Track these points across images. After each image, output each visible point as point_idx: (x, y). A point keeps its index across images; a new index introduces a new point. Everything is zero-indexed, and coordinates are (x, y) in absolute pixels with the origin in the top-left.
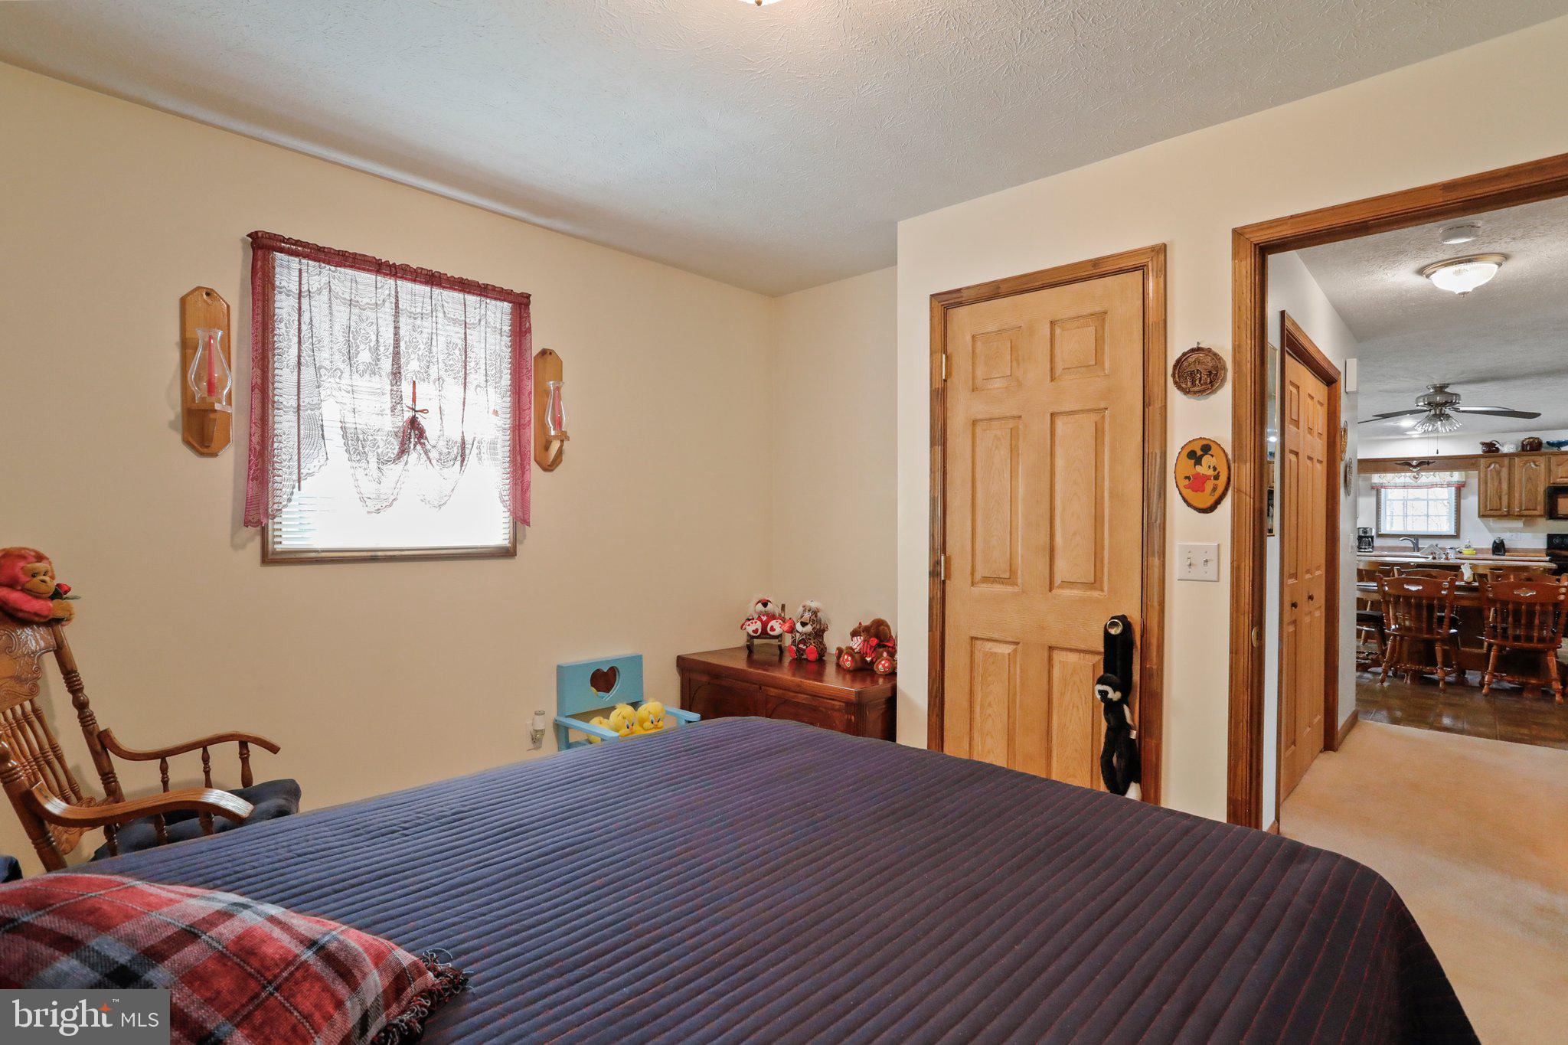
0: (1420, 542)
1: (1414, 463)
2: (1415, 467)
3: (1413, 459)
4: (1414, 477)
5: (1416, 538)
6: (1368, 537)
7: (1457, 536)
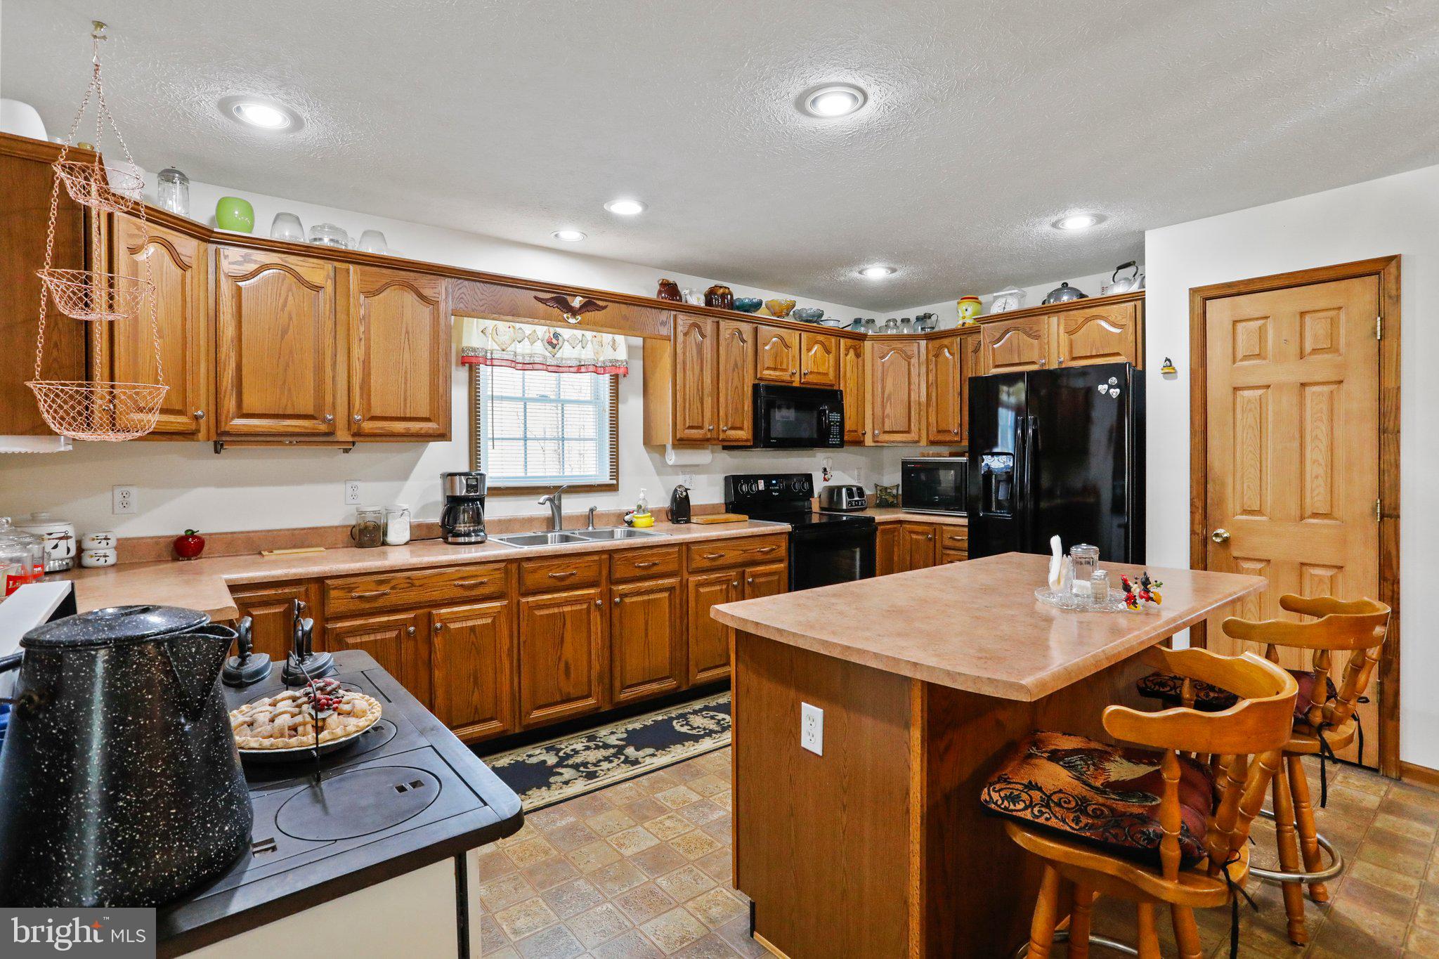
0: (563, 501)
1: (577, 302)
2: (574, 312)
3: (575, 292)
4: (550, 343)
5: (555, 493)
6: (473, 500)
7: (611, 488)
